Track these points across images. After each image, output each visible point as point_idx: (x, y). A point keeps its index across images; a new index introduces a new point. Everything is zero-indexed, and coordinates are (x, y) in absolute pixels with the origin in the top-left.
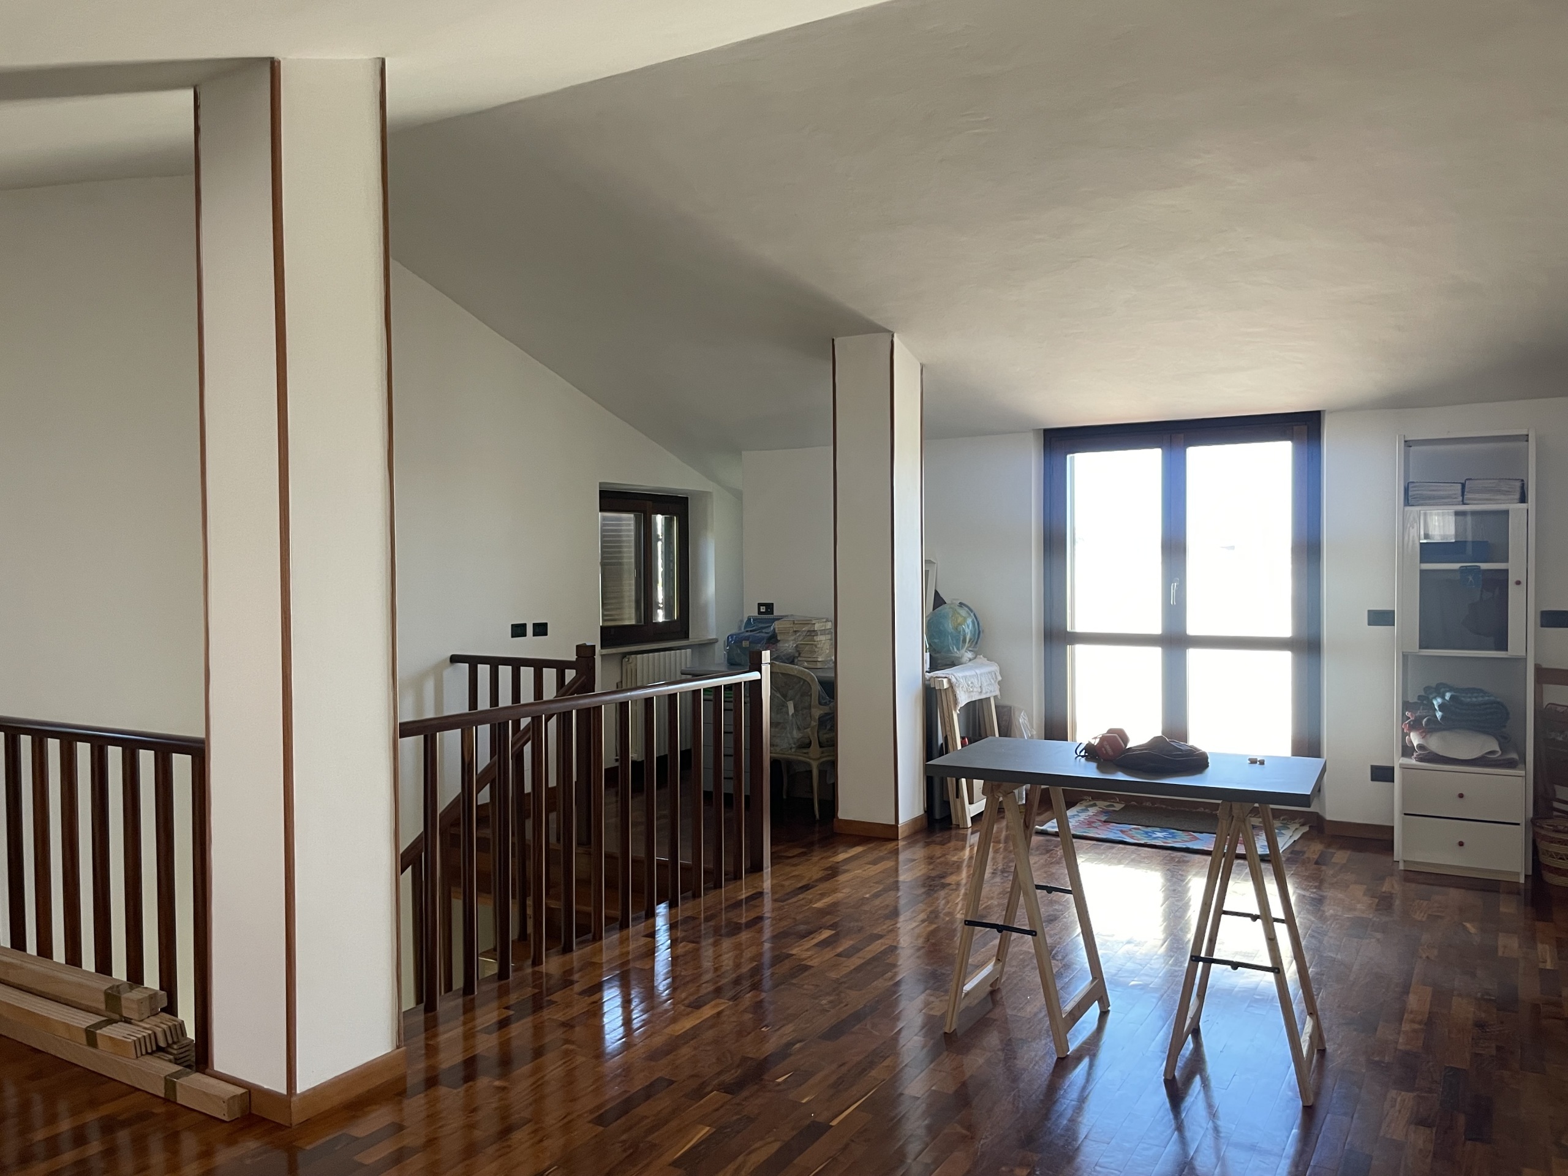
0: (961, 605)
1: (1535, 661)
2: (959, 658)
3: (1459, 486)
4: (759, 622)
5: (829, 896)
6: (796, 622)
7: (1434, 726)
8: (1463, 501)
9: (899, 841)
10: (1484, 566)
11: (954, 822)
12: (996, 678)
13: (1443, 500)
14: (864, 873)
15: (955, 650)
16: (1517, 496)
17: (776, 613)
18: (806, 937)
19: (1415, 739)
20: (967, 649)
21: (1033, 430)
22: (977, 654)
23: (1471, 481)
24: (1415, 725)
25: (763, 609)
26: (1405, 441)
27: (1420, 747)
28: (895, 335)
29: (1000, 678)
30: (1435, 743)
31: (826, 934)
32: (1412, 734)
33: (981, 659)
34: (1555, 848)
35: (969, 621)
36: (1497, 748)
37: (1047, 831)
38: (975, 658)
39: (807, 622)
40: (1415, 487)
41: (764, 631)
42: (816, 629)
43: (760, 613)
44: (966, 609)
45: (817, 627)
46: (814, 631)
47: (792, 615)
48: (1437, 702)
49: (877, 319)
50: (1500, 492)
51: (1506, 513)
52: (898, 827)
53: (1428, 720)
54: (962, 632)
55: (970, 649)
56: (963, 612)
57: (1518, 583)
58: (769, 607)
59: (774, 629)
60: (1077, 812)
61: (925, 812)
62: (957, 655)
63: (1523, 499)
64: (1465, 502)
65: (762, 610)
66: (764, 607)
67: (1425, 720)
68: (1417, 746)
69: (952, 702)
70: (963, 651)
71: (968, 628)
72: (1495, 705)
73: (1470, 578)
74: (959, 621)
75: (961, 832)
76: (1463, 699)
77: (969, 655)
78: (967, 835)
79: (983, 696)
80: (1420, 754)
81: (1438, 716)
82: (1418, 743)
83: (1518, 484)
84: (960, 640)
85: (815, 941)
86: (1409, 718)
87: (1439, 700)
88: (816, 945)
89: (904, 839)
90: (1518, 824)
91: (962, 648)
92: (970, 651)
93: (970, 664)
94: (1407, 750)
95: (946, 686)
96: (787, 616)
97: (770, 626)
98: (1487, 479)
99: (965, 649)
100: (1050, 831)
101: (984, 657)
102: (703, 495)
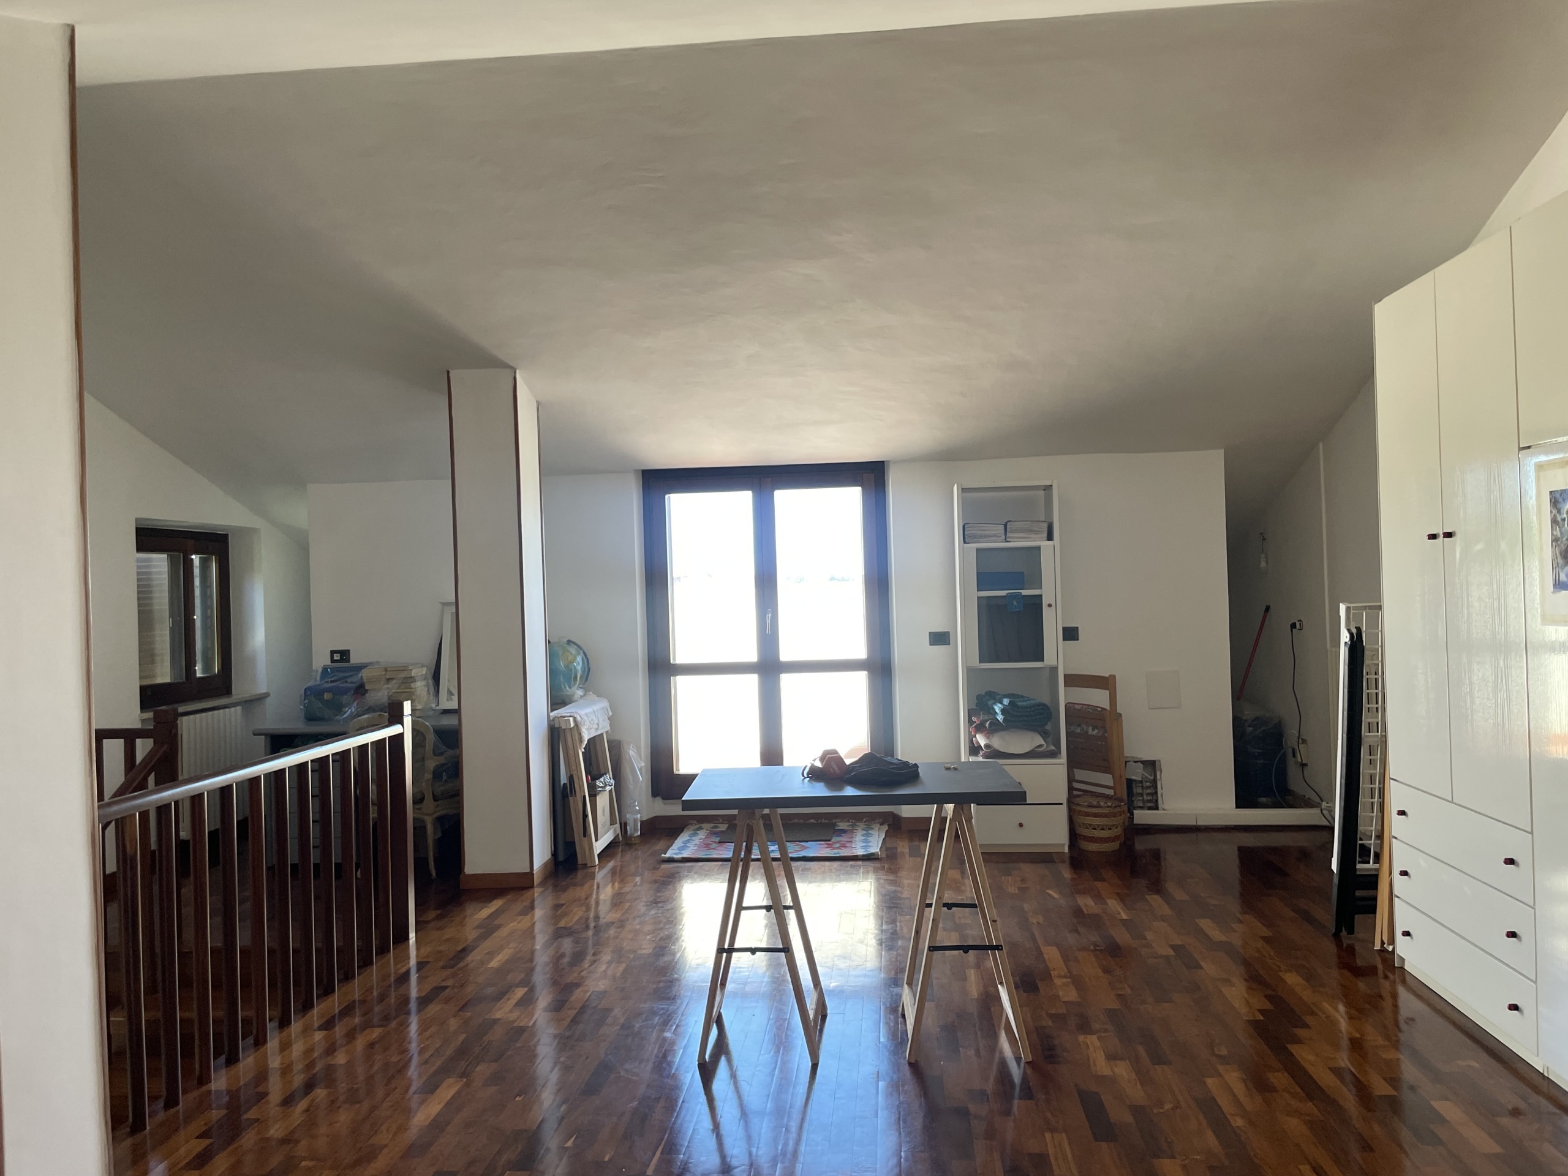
0: (569, 642)
1: (1064, 671)
2: (571, 696)
3: (1002, 527)
4: (338, 671)
5: (499, 954)
6: (388, 669)
7: (995, 728)
8: (1006, 539)
9: (535, 889)
10: (1025, 592)
11: (580, 862)
12: (608, 714)
13: (991, 539)
14: (519, 925)
15: (568, 689)
16: (1045, 535)
17: (355, 659)
18: (500, 999)
19: (981, 740)
20: (578, 687)
21: (634, 470)
22: (586, 691)
23: (1011, 523)
24: (980, 728)
25: (337, 657)
26: (962, 489)
27: (987, 746)
28: (517, 371)
29: (611, 714)
30: (998, 743)
31: (520, 992)
32: (977, 736)
33: (591, 696)
34: (1089, 820)
35: (579, 659)
36: (1042, 742)
37: (673, 858)
38: (584, 695)
39: (404, 668)
40: (969, 527)
41: (348, 680)
42: (413, 675)
43: (333, 661)
44: (576, 647)
45: (413, 673)
46: (411, 677)
47: (378, 662)
48: (998, 708)
49: (501, 354)
50: (1031, 531)
51: (1038, 548)
52: (533, 874)
53: (990, 722)
54: (573, 670)
55: (581, 686)
56: (573, 650)
57: (1050, 605)
58: (345, 655)
59: (362, 677)
60: (689, 836)
61: (552, 855)
62: (568, 693)
63: (1050, 537)
64: (1008, 540)
65: (335, 658)
66: (339, 655)
67: (988, 722)
68: (984, 745)
69: (577, 741)
70: (574, 689)
71: (578, 665)
72: (1041, 707)
73: (1015, 603)
74: (570, 658)
75: (590, 870)
76: (1019, 703)
77: (580, 693)
78: (594, 872)
79: (599, 733)
80: (986, 752)
81: (999, 719)
82: (985, 743)
83: (1045, 525)
84: (571, 677)
85: (513, 1001)
86: (975, 722)
87: (999, 705)
88: (518, 1004)
89: (540, 885)
90: (1061, 804)
91: (575, 684)
92: (580, 688)
93: (581, 701)
94: (974, 749)
95: (572, 725)
96: (372, 663)
97: (357, 674)
98: (1023, 521)
99: (576, 686)
100: (676, 858)
101: (594, 693)
102: (248, 533)
